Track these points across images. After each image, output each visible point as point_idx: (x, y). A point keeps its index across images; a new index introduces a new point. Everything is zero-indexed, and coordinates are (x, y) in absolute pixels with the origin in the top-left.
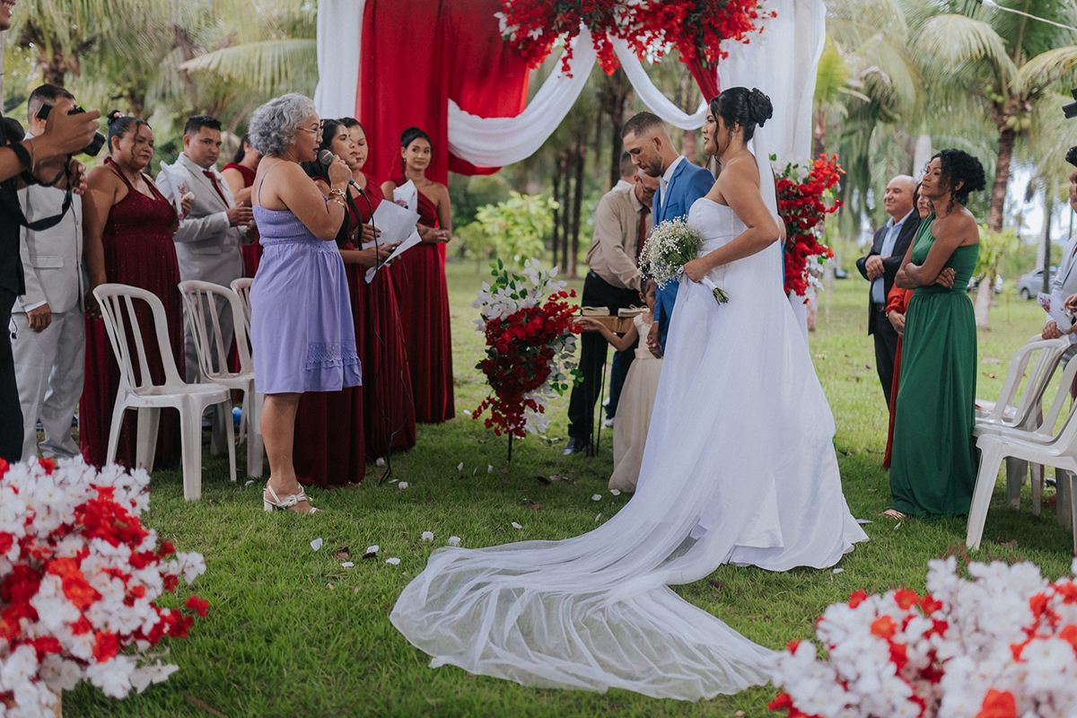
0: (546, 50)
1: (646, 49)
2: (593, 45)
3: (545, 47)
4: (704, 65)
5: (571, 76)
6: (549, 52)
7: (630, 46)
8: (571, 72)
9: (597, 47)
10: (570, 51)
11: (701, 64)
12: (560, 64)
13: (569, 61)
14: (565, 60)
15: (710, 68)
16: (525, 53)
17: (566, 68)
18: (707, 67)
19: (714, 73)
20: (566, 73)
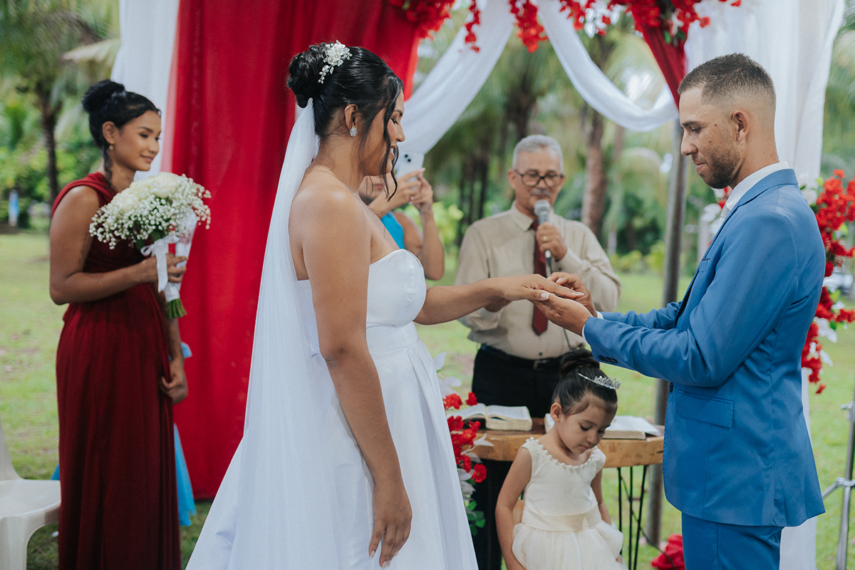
0: (443, 13)
1: (583, 14)
2: (509, 7)
3: (441, 8)
4: (668, 39)
5: (477, 49)
6: (447, 16)
7: (563, 9)
8: (478, 44)
9: (515, 10)
10: (477, 15)
11: (664, 37)
12: (464, 32)
13: (475, 28)
14: (469, 27)
15: (676, 43)
16: (412, 16)
17: (470, 38)
18: (672, 44)
19: (680, 51)
20: (470, 45)
